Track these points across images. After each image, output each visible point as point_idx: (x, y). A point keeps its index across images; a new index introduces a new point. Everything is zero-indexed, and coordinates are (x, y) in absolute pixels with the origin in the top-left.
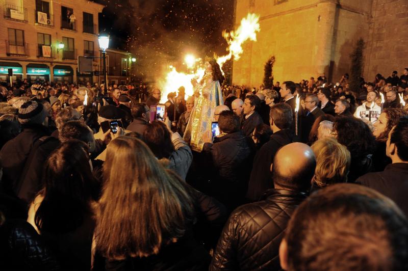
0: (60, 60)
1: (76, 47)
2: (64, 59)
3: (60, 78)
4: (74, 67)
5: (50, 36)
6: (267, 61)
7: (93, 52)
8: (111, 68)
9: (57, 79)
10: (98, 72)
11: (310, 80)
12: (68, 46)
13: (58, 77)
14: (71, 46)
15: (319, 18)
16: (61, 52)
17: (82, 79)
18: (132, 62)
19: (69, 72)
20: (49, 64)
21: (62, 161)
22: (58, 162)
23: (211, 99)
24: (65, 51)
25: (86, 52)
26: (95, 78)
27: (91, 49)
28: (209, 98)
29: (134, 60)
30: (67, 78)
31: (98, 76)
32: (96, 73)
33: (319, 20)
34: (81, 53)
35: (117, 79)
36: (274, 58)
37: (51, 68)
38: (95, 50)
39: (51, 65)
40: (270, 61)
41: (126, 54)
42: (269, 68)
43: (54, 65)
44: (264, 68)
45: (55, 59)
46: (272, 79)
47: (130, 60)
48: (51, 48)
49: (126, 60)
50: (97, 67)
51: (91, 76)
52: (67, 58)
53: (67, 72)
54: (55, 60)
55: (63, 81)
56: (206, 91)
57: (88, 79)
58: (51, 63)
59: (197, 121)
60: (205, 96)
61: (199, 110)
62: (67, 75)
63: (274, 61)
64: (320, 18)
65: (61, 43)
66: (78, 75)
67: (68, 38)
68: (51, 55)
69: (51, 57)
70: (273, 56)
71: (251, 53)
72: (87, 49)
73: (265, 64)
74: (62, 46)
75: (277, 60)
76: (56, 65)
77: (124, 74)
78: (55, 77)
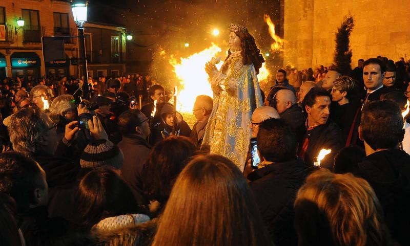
0: (20, 45)
1: (42, 24)
2: (24, 42)
3: (21, 72)
4: (41, 54)
5: (4, 8)
6: (340, 26)
7: (68, 28)
8: (95, 52)
9: (17, 73)
10: (77, 59)
12: (31, 21)
13: (18, 71)
14: (35, 23)
16: (20, 32)
17: (53, 71)
18: (127, 41)
19: (34, 62)
20: (4, 52)
23: (241, 97)
24: (26, 30)
25: (58, 30)
26: (72, 69)
27: (65, 25)
28: (238, 95)
29: (130, 38)
30: (31, 71)
31: (77, 65)
32: (74, 61)
34: (50, 32)
35: (104, 68)
36: (351, 20)
37: (8, 58)
38: (71, 27)
39: (8, 52)
40: (344, 26)
41: (118, 29)
42: (343, 37)
43: (12, 52)
44: (334, 37)
45: (12, 43)
46: (350, 55)
47: (124, 38)
48: (6, 28)
49: (117, 39)
50: (75, 52)
51: (66, 66)
52: (30, 42)
53: (30, 62)
54: (12, 45)
55: (26, 74)
56: (232, 82)
57: (62, 71)
58: (8, 49)
59: (218, 135)
60: (231, 92)
62: (30, 67)
63: (353, 25)
65: (20, 19)
66: (48, 65)
67: (30, 11)
68: (7, 37)
69: (7, 41)
70: (348, 17)
71: (312, 14)
72: (58, 25)
73: (337, 32)
74: (21, 23)
75: (357, 24)
76: (14, 53)
77: (116, 60)
78: (14, 71)
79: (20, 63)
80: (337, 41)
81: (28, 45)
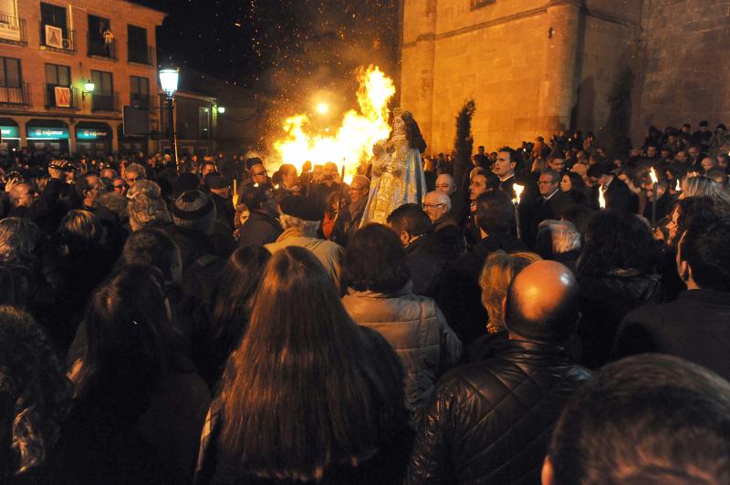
0: (88, 112)
1: (115, 89)
2: (93, 110)
3: (88, 145)
4: (113, 125)
5: (69, 68)
6: (460, 109)
7: (148, 96)
8: (180, 125)
9: (83, 147)
10: (157, 132)
11: (536, 143)
12: (102, 86)
13: (84, 144)
14: (108, 87)
15: (550, 32)
16: (89, 97)
17: (128, 146)
18: (218, 113)
19: (105, 134)
20: (67, 120)
21: (118, 299)
22: (109, 301)
23: (408, 180)
24: (97, 96)
25: (135, 97)
26: (151, 143)
27: (144, 91)
28: (405, 177)
29: (222, 110)
30: (101, 145)
31: (158, 139)
32: (154, 135)
33: (550, 36)
34: (125, 99)
35: (192, 144)
36: (472, 104)
37: (72, 128)
38: (151, 93)
39: (72, 121)
40: (465, 110)
41: (208, 99)
42: (464, 121)
43: (77, 121)
44: (455, 121)
45: (79, 110)
46: (471, 141)
47: (214, 110)
48: (71, 91)
49: (207, 110)
50: (155, 124)
51: (144, 141)
52: (100, 109)
53: (99, 134)
54: (77, 113)
55: (94, 149)
56: (400, 165)
57: (138, 146)
58: (72, 118)
60: (397, 174)
61: (384, 198)
62: (99, 139)
63: (474, 109)
64: (553, 32)
65: (89, 82)
66: (121, 139)
67: (101, 72)
68: (71, 103)
69: (72, 107)
70: (469, 100)
71: (432, 94)
72: (136, 91)
73: (458, 115)
74: (90, 87)
75: (479, 108)
76: (80, 122)
77: (204, 136)
78: (79, 144)
79: (86, 135)
80: (457, 126)
81: (97, 114)
